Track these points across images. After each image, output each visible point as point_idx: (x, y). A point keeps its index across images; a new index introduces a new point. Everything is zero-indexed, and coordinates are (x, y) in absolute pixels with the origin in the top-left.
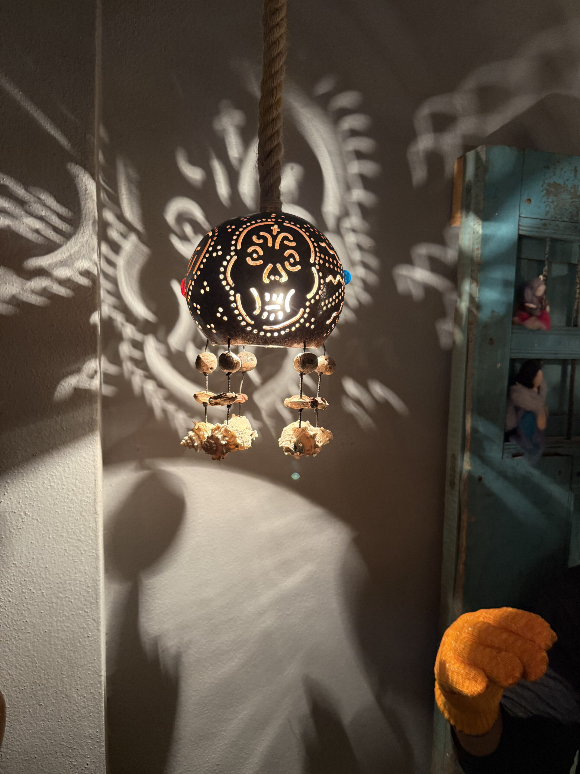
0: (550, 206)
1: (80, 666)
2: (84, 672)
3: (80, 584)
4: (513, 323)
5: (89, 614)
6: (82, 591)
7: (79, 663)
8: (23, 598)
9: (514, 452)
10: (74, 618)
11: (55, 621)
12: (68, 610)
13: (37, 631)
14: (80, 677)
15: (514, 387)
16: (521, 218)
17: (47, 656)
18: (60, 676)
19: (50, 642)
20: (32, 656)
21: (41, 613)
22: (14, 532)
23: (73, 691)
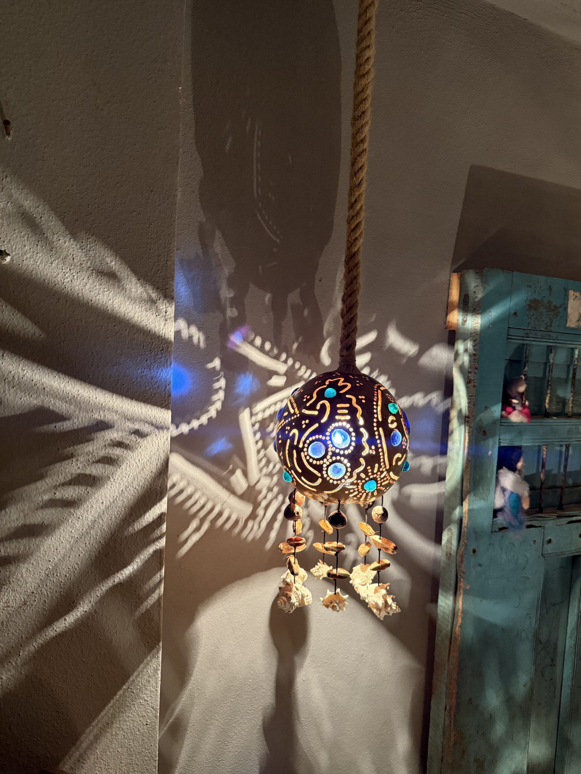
0: (531, 318)
1: (138, 754)
4: (502, 416)
5: (148, 702)
9: (500, 527)
15: (501, 471)
16: (509, 329)
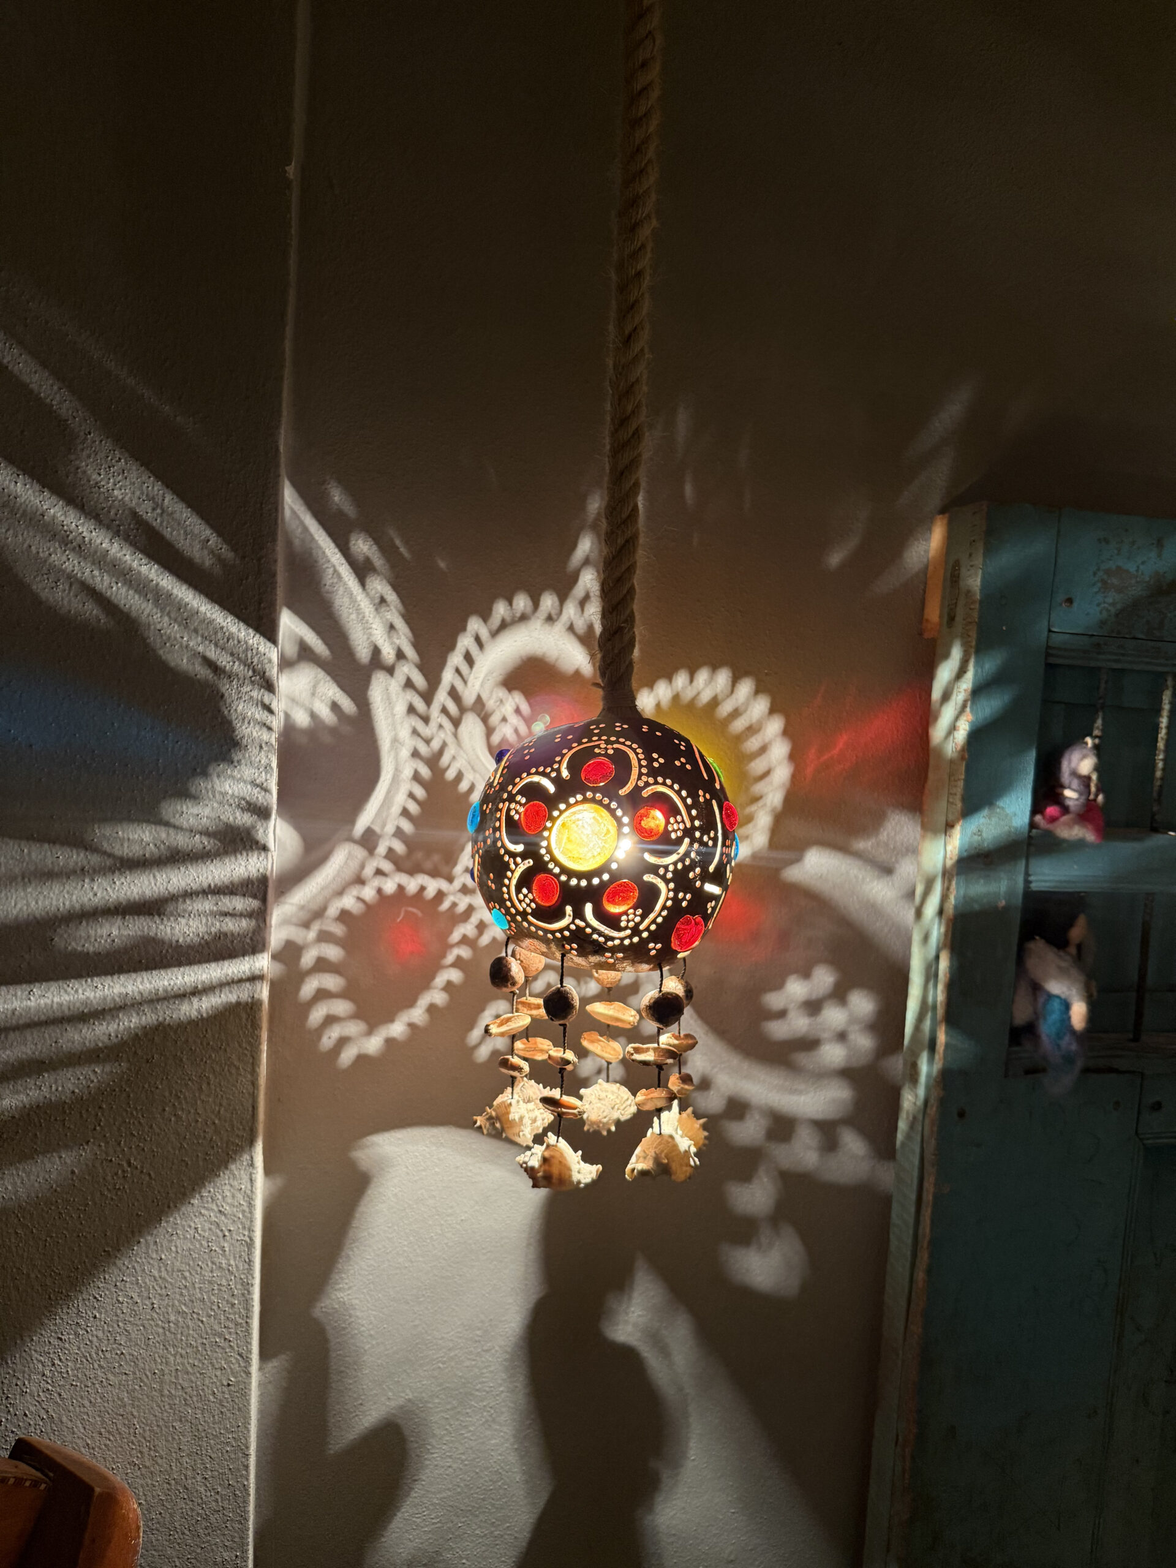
2: (220, 1447)
3: (220, 1290)
4: (1033, 826)
6: (222, 1304)
7: (209, 1431)
8: (119, 1311)
9: (1029, 1065)
10: (206, 1350)
11: (172, 1355)
12: (196, 1336)
13: (139, 1371)
14: (211, 1457)
15: (1031, 945)
16: (1051, 633)
17: (156, 1416)
18: (176, 1452)
19: (161, 1391)
20: (130, 1417)
21: (149, 1339)
22: (109, 1195)
23: (197, 1481)
